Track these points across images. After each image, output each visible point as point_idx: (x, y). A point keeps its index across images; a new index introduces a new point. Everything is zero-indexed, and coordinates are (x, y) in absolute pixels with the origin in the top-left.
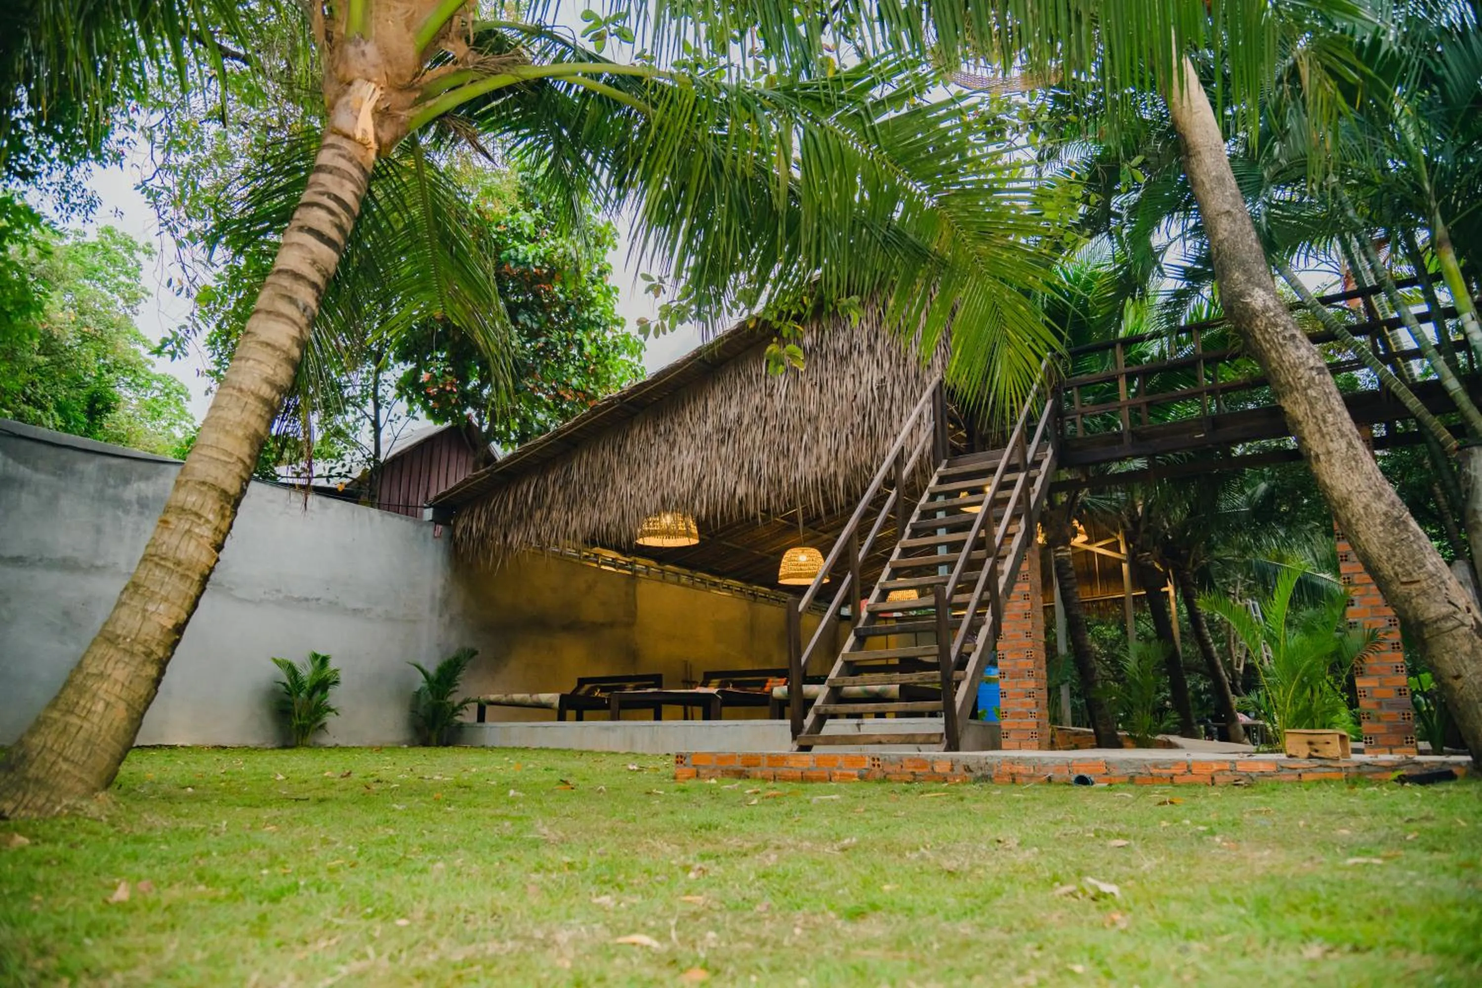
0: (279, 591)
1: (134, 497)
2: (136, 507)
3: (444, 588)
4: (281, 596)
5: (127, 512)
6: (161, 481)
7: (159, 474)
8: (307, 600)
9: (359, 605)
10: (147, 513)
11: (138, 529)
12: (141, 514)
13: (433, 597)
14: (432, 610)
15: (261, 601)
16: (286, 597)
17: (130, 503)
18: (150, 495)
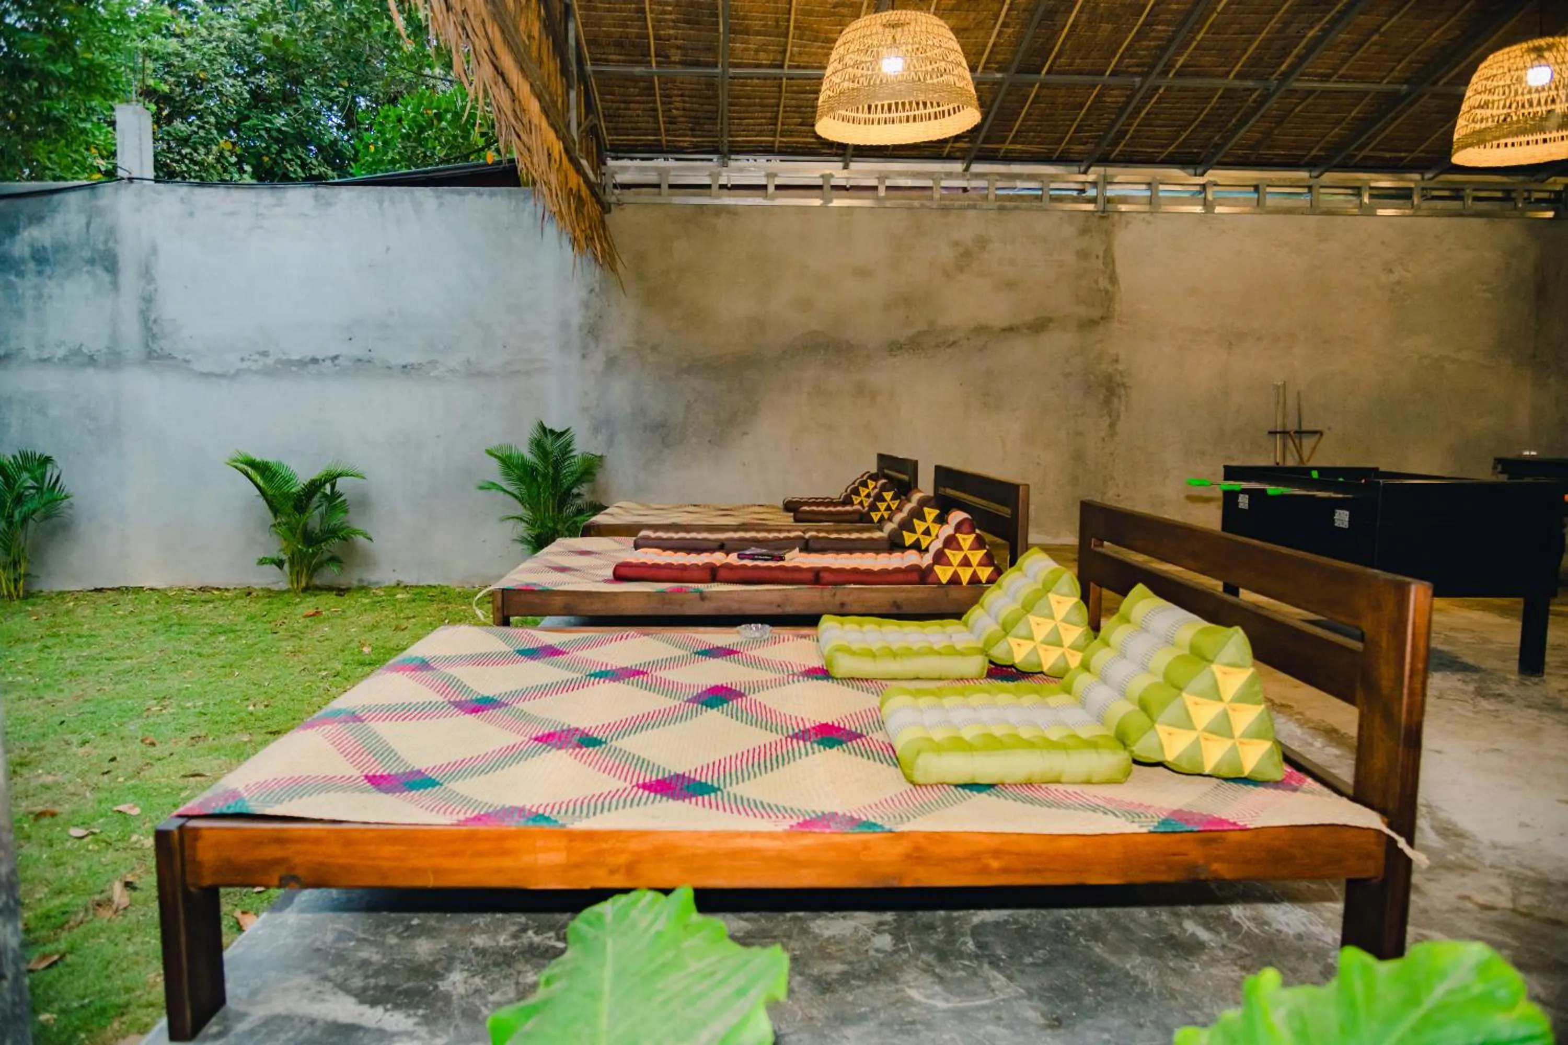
0: (265, 354)
1: (27, 252)
2: (32, 265)
3: (586, 305)
4: (270, 361)
5: (20, 274)
6: (59, 219)
7: (54, 211)
8: (314, 361)
9: (412, 358)
10: (48, 270)
11: (40, 296)
12: (40, 273)
13: (565, 325)
14: (565, 347)
15: (238, 373)
16: (279, 361)
17: (23, 261)
18: (48, 244)
